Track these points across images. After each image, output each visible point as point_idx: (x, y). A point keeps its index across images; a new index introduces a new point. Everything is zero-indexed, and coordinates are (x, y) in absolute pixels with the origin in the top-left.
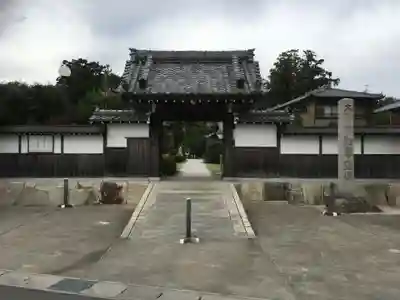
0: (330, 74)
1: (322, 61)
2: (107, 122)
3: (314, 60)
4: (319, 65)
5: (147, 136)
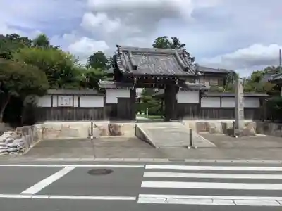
1: (184, 45)
2: (107, 89)
5: (129, 96)
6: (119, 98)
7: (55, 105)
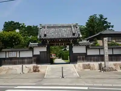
0: (110, 23)
1: (107, 18)
2: (33, 47)
3: (103, 18)
4: (105, 20)
5: (46, 50)
6: (40, 52)
7: (7, 57)
